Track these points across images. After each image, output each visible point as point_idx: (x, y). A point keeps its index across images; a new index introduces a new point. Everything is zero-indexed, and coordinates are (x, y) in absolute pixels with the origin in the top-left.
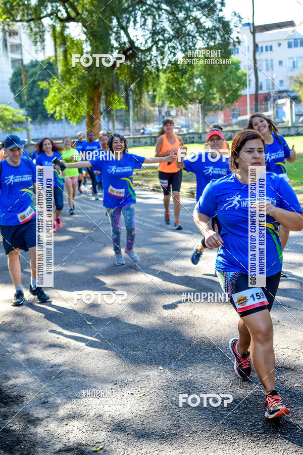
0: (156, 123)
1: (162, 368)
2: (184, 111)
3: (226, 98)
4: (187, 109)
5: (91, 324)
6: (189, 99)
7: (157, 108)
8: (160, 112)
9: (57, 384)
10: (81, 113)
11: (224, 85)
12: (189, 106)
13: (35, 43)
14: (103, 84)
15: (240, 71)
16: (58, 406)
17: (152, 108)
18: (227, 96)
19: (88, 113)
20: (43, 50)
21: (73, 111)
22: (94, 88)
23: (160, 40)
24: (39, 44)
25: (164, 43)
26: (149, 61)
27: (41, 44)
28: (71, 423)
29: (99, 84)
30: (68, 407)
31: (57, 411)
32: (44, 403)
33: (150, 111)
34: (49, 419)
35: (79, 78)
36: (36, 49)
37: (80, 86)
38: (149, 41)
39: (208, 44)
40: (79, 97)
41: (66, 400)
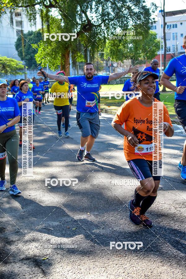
0: (104, 71)
1: (89, 214)
2: (122, 64)
3: (147, 56)
4: (123, 63)
5: (50, 188)
6: (124, 56)
7: (105, 62)
8: (107, 64)
9: (26, 222)
10: (57, 64)
11: (146, 48)
12: (125, 61)
13: (30, 20)
14: (71, 46)
15: (156, 40)
16: (25, 234)
17: (102, 62)
18: (148, 55)
19: (62, 64)
20: (35, 25)
21: (52, 62)
22: (65, 48)
23: (106, 19)
24: (32, 21)
25: (108, 21)
26: (99, 32)
27: (34, 21)
28: (32, 244)
29: (68, 46)
30: (31, 235)
31: (24, 237)
32: (17, 232)
33: (101, 63)
34: (19, 242)
35: (56, 42)
36: (30, 24)
37: (57, 47)
38: (100, 20)
39: (136, 23)
40: (56, 54)
41: (30, 231)
